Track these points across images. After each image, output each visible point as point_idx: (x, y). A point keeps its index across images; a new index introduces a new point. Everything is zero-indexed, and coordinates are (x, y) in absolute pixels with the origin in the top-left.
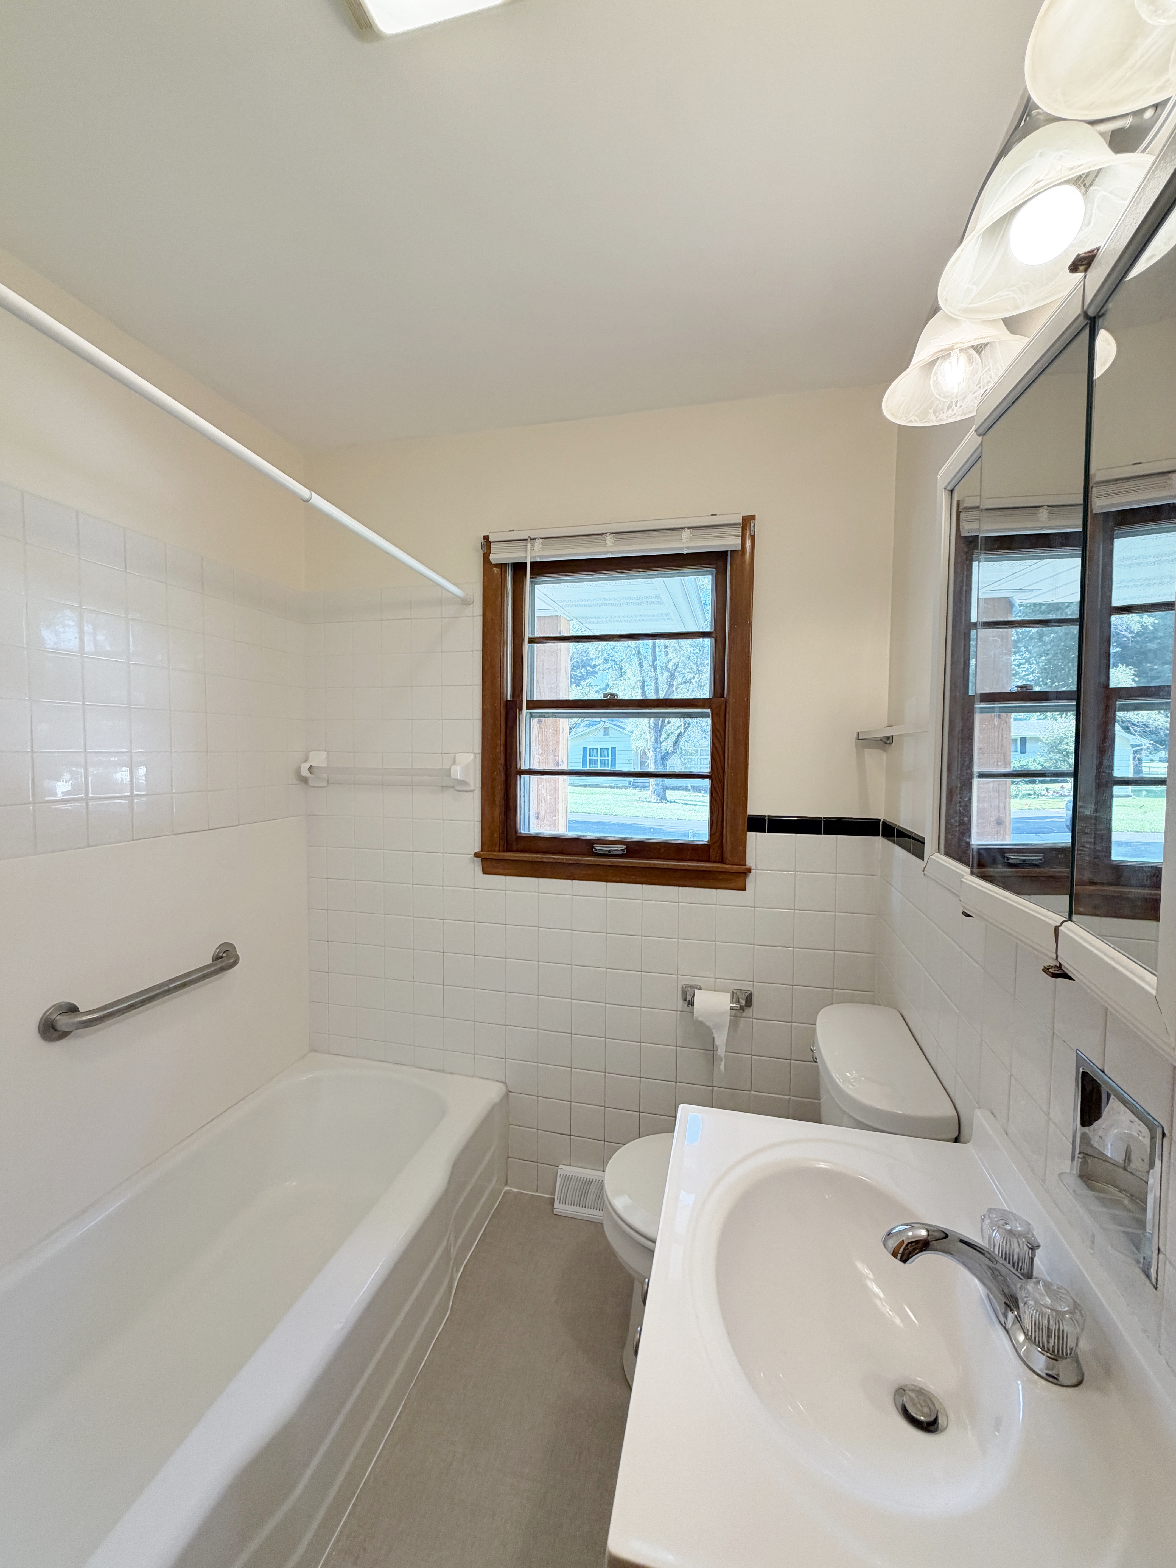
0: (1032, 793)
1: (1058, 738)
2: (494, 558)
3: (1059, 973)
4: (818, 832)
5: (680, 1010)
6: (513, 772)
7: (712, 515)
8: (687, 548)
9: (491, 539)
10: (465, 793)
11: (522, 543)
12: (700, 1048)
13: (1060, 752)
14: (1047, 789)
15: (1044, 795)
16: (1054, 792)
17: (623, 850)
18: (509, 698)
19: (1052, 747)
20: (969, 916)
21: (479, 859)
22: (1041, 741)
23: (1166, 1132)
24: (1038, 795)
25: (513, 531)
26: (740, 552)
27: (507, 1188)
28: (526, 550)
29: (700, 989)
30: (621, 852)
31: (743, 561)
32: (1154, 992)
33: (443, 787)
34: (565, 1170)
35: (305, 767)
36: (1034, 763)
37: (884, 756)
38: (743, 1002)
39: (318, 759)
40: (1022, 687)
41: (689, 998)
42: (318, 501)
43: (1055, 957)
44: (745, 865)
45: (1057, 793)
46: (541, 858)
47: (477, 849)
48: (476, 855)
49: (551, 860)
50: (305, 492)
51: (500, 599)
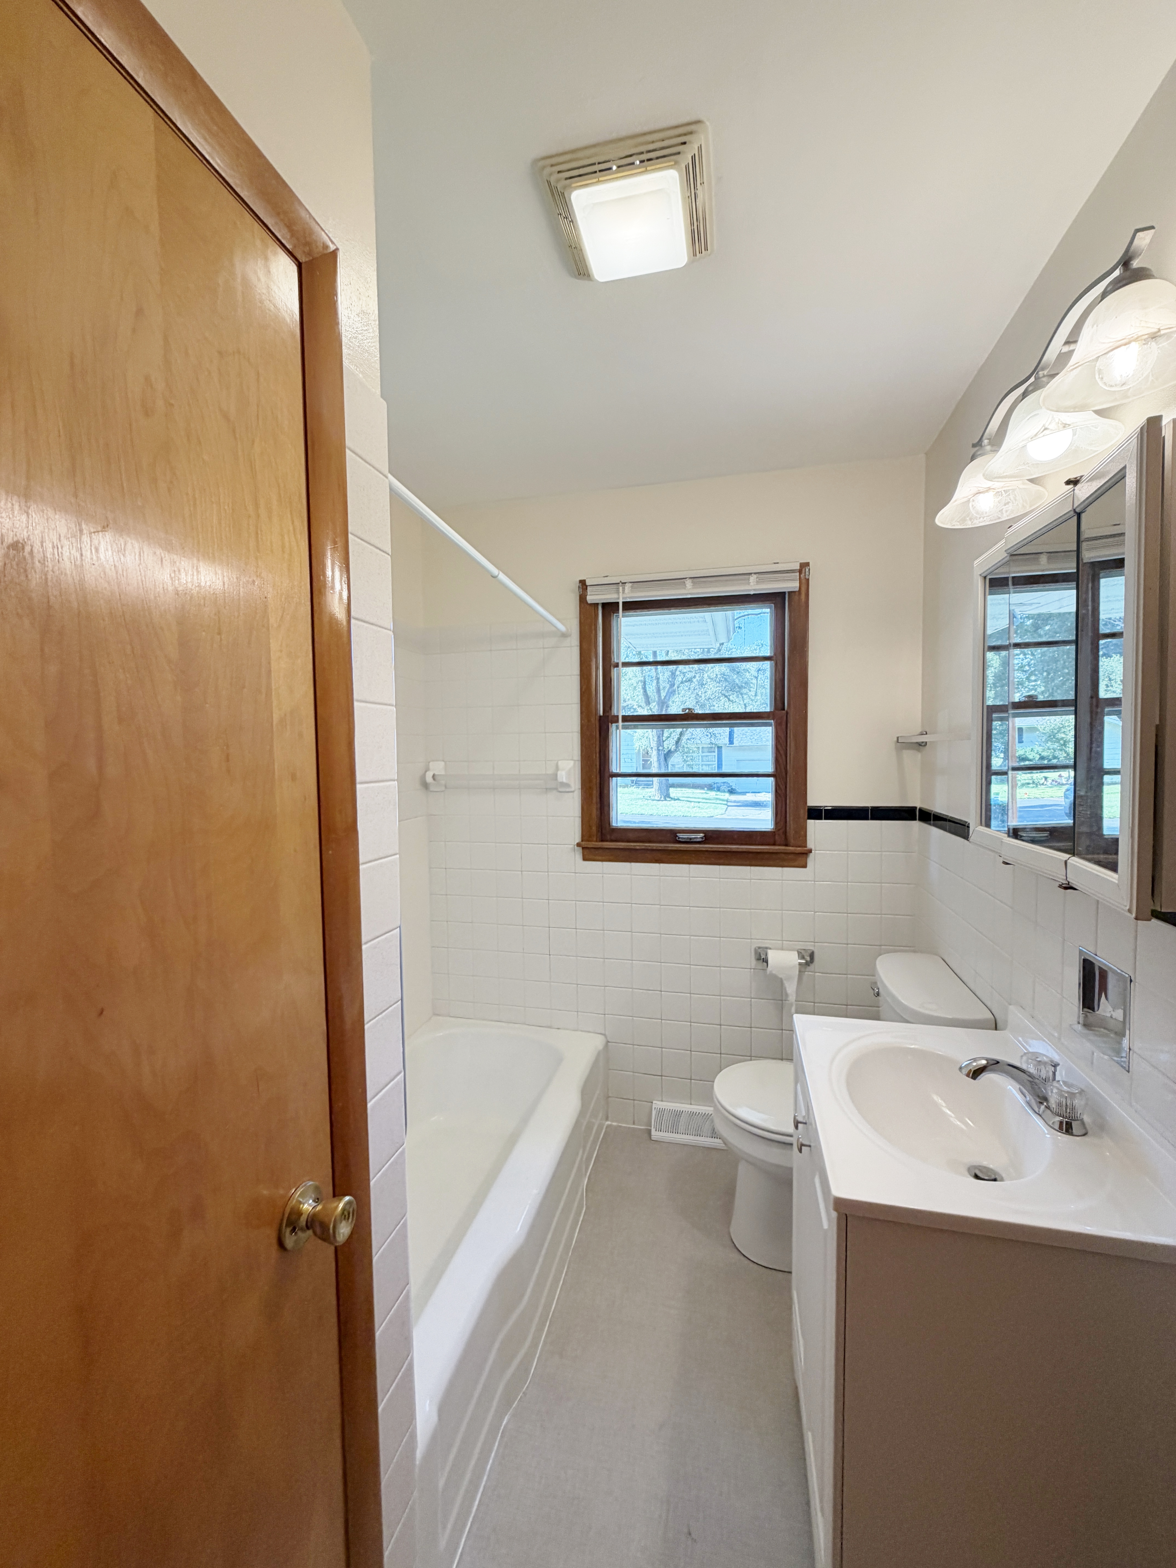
0: (1031, 782)
1: (1056, 727)
2: (591, 598)
3: (1068, 887)
4: (866, 818)
5: (753, 967)
6: (607, 775)
7: (775, 563)
8: (754, 590)
9: (588, 583)
10: (566, 794)
11: (615, 586)
12: (770, 998)
13: (1058, 740)
14: (1046, 778)
15: (1043, 784)
16: (1053, 781)
17: (702, 838)
18: (601, 714)
19: (1050, 736)
20: (1007, 864)
21: (580, 849)
22: (1039, 731)
23: (1132, 979)
24: (1037, 784)
25: (607, 576)
26: (797, 593)
27: (608, 1123)
28: (618, 593)
29: (770, 949)
30: (700, 840)
31: (800, 599)
32: (1117, 882)
33: (546, 789)
34: (658, 1104)
35: (429, 775)
36: (1032, 753)
37: (919, 755)
38: (808, 959)
39: (437, 768)
40: (1030, 696)
41: (763, 956)
42: (502, 577)
43: (1065, 878)
44: (806, 847)
45: (1056, 782)
46: (635, 846)
47: (578, 839)
48: (578, 845)
49: (643, 847)
50: (495, 571)
51: (594, 632)
